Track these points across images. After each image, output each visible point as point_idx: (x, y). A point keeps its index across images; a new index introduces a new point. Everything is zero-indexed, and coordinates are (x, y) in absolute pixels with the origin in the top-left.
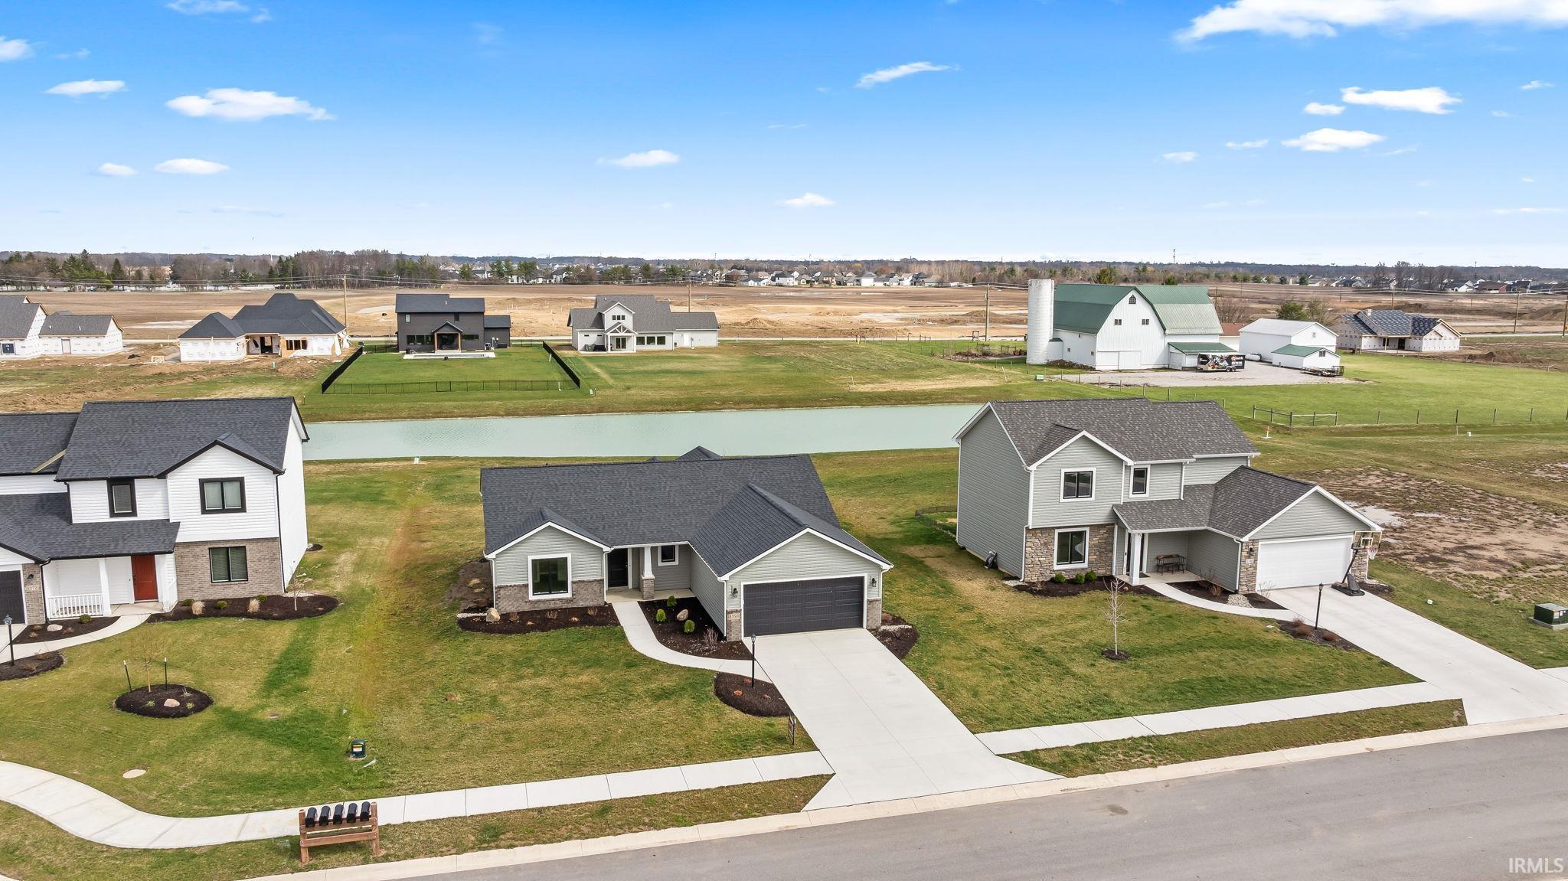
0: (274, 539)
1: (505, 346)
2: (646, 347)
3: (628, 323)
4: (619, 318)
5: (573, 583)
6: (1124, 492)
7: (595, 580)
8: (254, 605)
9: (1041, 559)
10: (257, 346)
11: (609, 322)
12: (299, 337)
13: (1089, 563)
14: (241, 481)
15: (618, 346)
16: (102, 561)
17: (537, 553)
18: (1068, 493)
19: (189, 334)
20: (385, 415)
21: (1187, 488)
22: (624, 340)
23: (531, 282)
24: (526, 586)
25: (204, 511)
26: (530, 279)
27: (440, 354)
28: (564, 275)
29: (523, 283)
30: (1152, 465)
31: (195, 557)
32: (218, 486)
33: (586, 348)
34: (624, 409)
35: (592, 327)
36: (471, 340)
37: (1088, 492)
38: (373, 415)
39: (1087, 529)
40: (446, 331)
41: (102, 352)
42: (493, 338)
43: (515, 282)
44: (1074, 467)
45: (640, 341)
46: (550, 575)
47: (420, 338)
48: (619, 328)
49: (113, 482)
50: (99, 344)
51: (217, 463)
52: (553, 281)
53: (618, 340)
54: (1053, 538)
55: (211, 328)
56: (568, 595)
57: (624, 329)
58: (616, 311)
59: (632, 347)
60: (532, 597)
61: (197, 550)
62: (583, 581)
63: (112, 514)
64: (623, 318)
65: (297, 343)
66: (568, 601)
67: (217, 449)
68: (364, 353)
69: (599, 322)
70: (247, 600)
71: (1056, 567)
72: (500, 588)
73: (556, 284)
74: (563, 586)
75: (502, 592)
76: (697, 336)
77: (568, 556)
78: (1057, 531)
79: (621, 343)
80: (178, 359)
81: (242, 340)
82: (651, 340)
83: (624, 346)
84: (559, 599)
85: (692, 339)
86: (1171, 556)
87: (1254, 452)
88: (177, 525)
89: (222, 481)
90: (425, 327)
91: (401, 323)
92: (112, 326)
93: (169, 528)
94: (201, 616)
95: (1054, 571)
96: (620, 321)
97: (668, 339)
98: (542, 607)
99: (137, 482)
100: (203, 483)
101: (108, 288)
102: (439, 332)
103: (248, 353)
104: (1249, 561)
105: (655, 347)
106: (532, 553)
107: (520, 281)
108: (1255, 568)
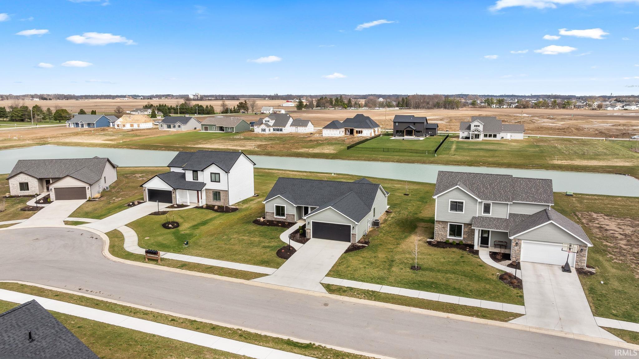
0: (227, 191)
1: (433, 136)
2: (488, 138)
3: (481, 128)
4: (477, 126)
5: (286, 214)
6: (479, 212)
7: (292, 215)
8: (216, 207)
9: (442, 233)
10: (349, 132)
11: (473, 128)
12: (360, 130)
13: (463, 238)
14: (219, 174)
15: (476, 137)
16: (188, 191)
17: (277, 204)
18: (452, 209)
19: (327, 127)
20: (357, 159)
21: (510, 214)
22: (478, 135)
23: (501, 107)
24: (274, 213)
25: (211, 181)
26: (501, 106)
27: (406, 137)
28: (516, 105)
29: (498, 108)
30: (493, 203)
31: (210, 193)
32: (214, 175)
33: (462, 138)
34: (440, 163)
35: (466, 129)
36: (418, 133)
37: (461, 210)
38: (353, 158)
39: (463, 225)
40: (409, 129)
41: (305, 132)
42: (430, 132)
43: (495, 107)
44: (455, 199)
45: (486, 136)
46: (280, 211)
47: (401, 131)
48: (475, 130)
49: (194, 171)
50: (305, 129)
51: (214, 169)
52: (511, 107)
53: (476, 135)
54: (447, 226)
55: (334, 125)
56: (285, 218)
57: (477, 130)
58: (476, 123)
59: (482, 138)
60: (275, 217)
61: (210, 191)
62: (289, 214)
63: (194, 180)
64: (479, 126)
65: (359, 131)
66: (285, 219)
67: (214, 165)
68: (381, 136)
69: (469, 128)
70: (214, 206)
71: (448, 237)
72: (267, 212)
73: (512, 108)
74: (283, 215)
75: (267, 213)
76: (514, 135)
77: (285, 206)
78: (449, 223)
79: (477, 136)
80: (322, 136)
81: (343, 130)
82: (490, 136)
83: (478, 138)
84: (282, 218)
85: (511, 136)
86: (502, 242)
87: (551, 203)
88: (205, 184)
89: (215, 174)
90: (402, 127)
91: (395, 125)
92: (310, 123)
93: (203, 184)
94: (205, 208)
95: (447, 238)
96: (478, 127)
97: (498, 135)
98: (278, 220)
99: (198, 171)
100: (211, 173)
101: (346, 108)
102: (406, 129)
103: (346, 134)
104: (516, 248)
105: (492, 138)
106: (276, 204)
107: (497, 106)
108: (520, 251)
